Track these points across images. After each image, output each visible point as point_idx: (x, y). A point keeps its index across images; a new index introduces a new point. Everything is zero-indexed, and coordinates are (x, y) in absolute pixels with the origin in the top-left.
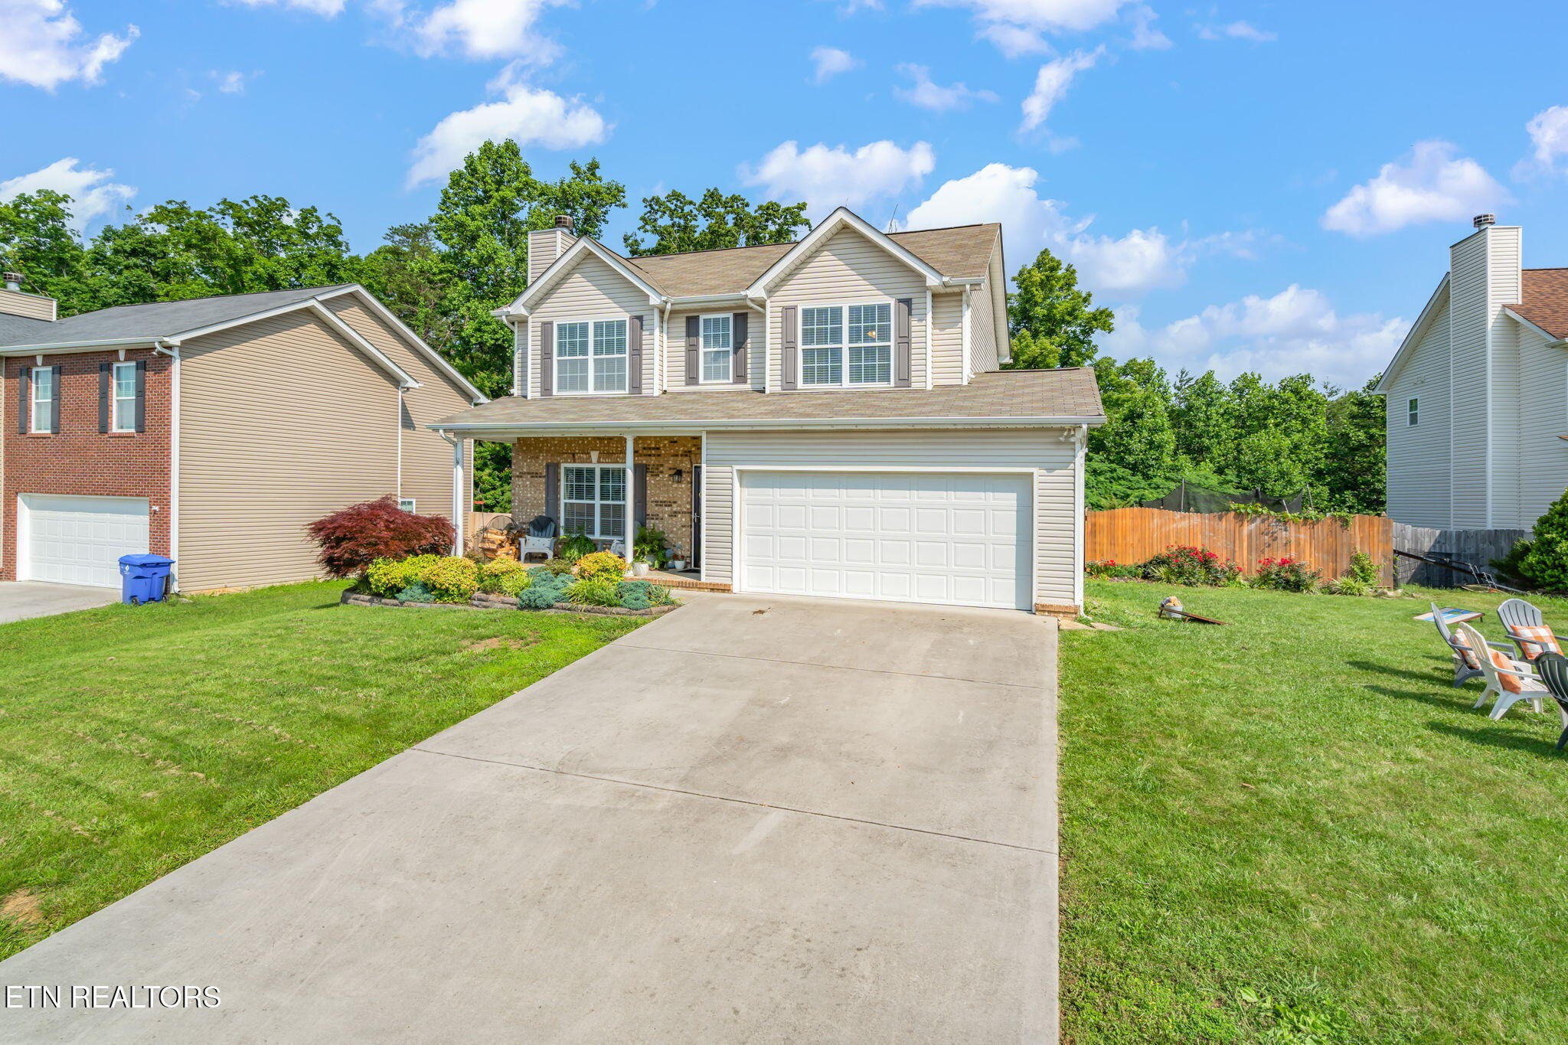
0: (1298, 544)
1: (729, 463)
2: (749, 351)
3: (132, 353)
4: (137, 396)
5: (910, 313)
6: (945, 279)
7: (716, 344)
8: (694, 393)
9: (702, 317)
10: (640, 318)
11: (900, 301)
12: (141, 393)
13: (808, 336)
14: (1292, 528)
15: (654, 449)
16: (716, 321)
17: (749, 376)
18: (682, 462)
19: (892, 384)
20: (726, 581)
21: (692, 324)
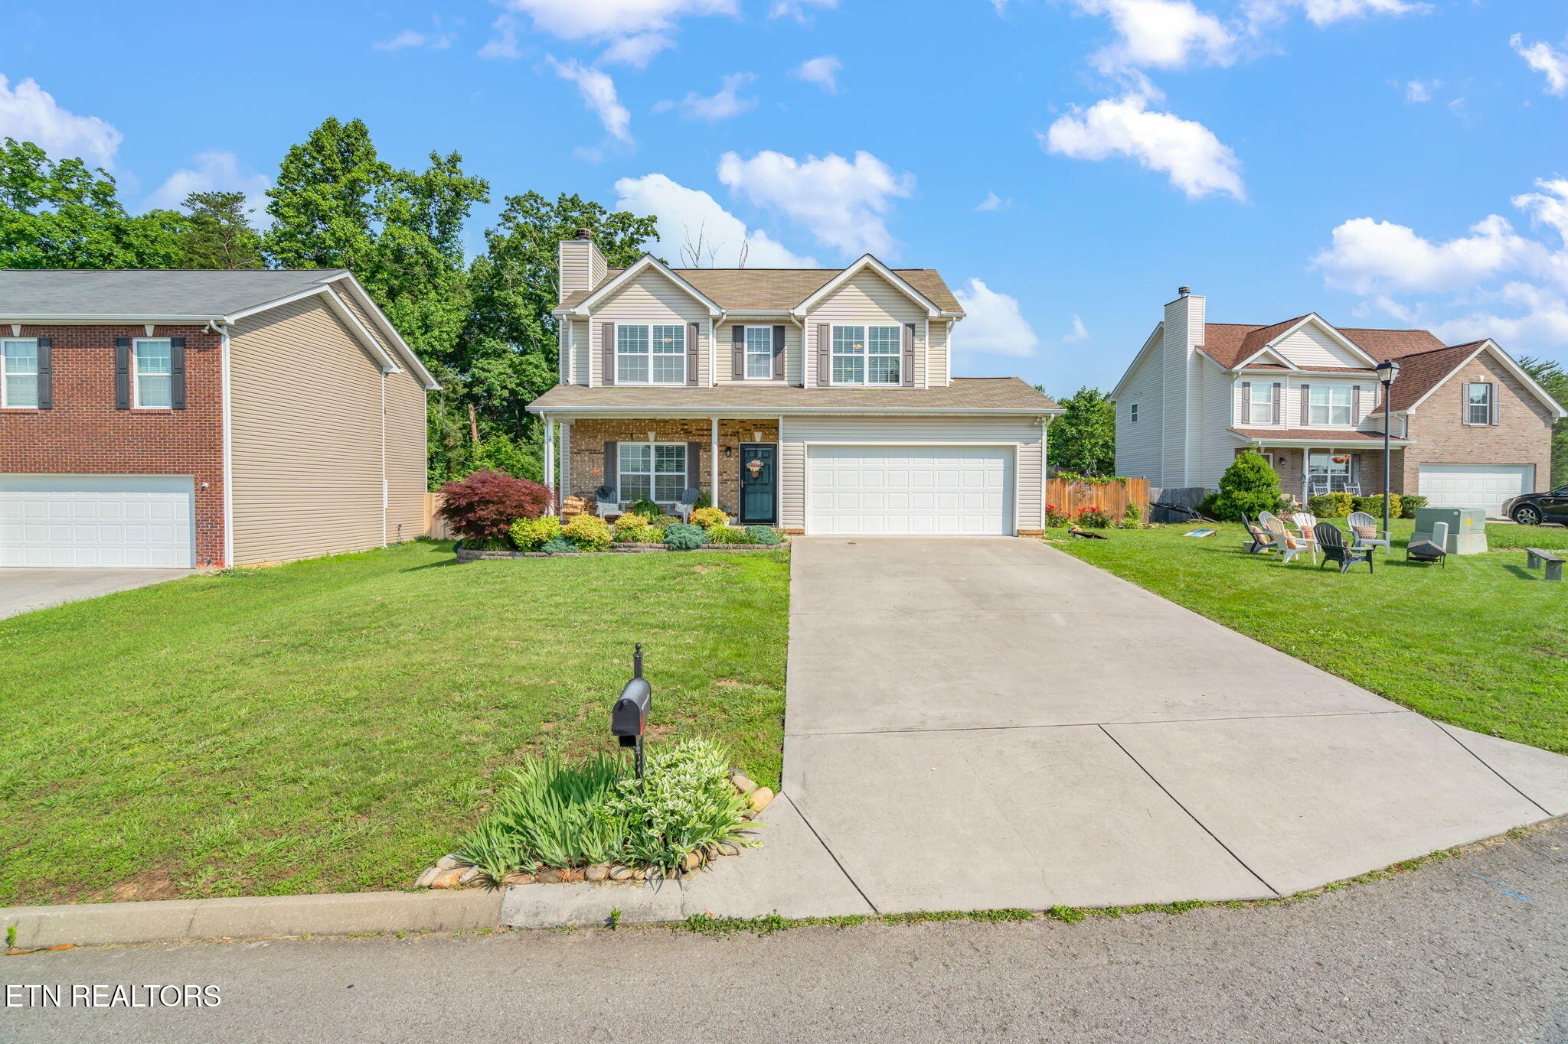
0: (1097, 498)
1: (801, 439)
2: (786, 355)
3: (161, 329)
4: (173, 373)
5: (913, 335)
6: (943, 313)
7: (759, 348)
8: (742, 387)
9: (747, 327)
10: (696, 325)
11: (907, 325)
12: (178, 370)
13: (838, 347)
14: (1094, 488)
15: (706, 430)
16: (759, 330)
17: (786, 375)
18: (731, 440)
19: (901, 385)
20: (801, 527)
21: (738, 332)
